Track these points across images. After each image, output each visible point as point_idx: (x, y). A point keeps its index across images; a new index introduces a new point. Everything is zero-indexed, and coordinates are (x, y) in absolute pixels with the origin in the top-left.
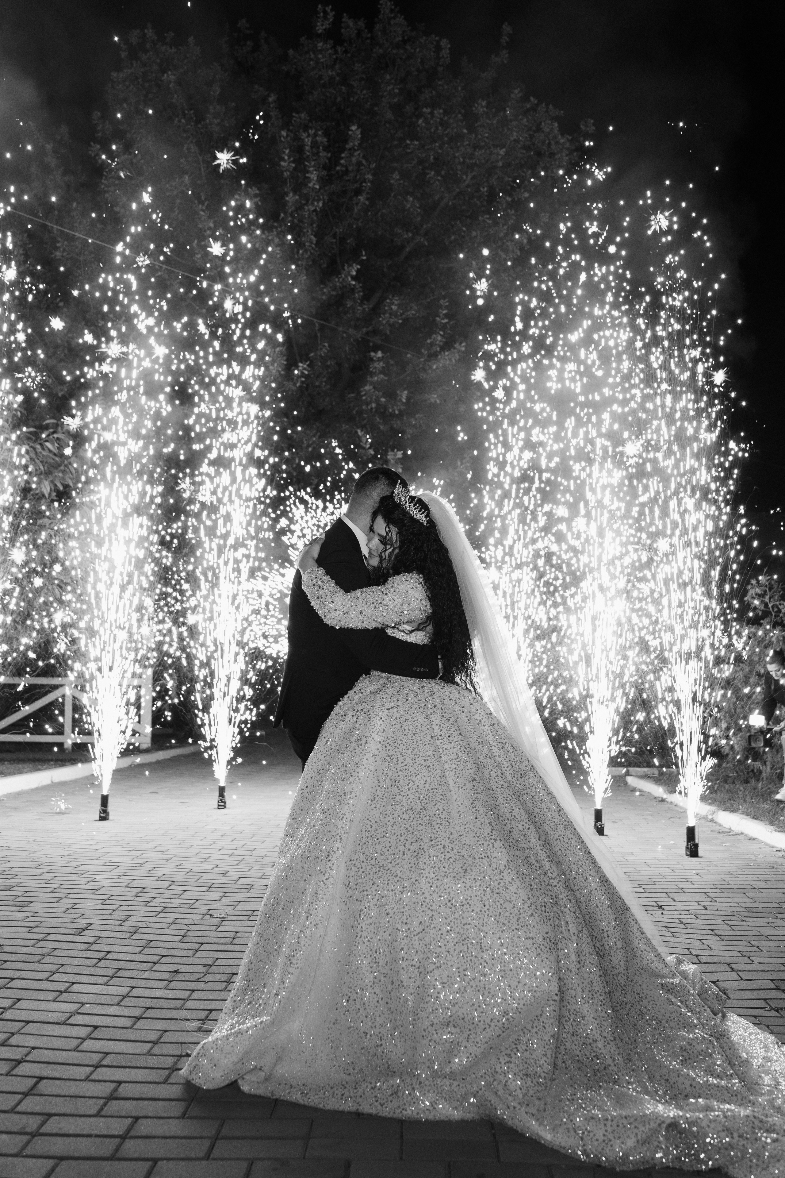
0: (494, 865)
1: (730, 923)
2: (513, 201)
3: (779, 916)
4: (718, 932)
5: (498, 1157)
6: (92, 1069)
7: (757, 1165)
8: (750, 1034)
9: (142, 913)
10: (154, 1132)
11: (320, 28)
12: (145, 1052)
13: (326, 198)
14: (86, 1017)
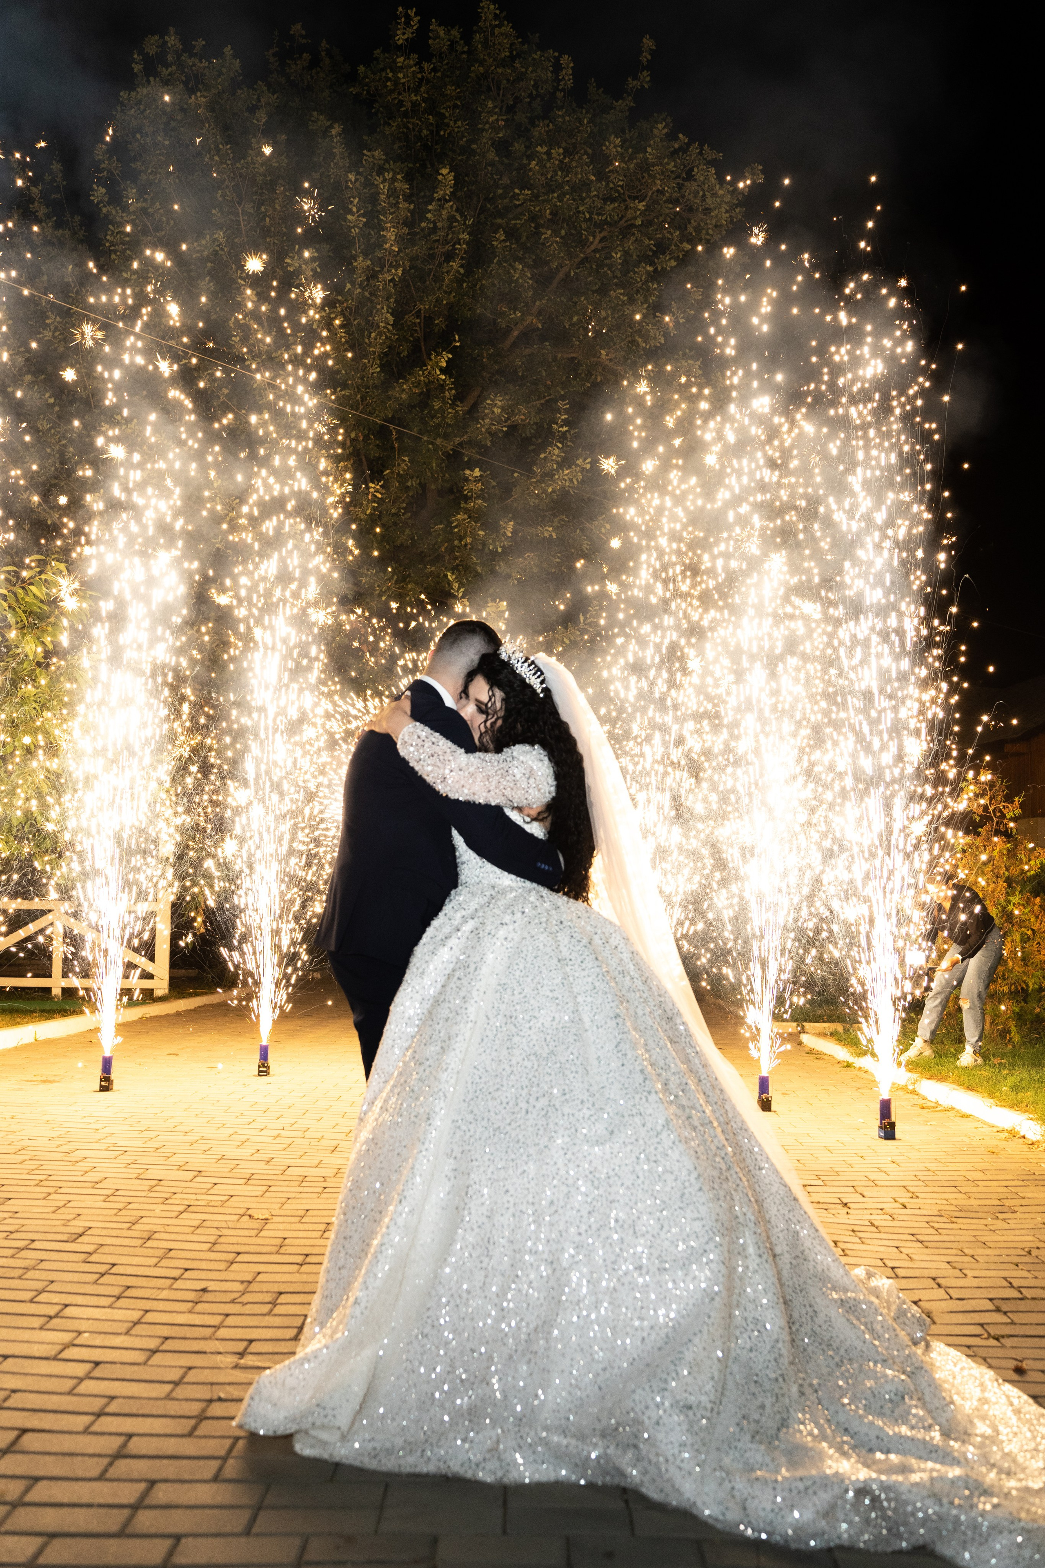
0: (649, 1125)
1: (936, 1225)
2: (656, 270)
3: (1001, 1216)
4: (921, 1238)
5: (632, 1529)
6: (92, 1418)
7: (973, 1539)
8: (962, 1369)
9: (158, 1213)
10: (176, 1500)
11: (400, 38)
12: (163, 1395)
13: (407, 264)
14: (84, 1350)
